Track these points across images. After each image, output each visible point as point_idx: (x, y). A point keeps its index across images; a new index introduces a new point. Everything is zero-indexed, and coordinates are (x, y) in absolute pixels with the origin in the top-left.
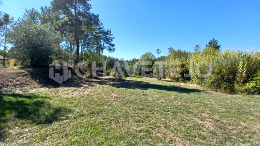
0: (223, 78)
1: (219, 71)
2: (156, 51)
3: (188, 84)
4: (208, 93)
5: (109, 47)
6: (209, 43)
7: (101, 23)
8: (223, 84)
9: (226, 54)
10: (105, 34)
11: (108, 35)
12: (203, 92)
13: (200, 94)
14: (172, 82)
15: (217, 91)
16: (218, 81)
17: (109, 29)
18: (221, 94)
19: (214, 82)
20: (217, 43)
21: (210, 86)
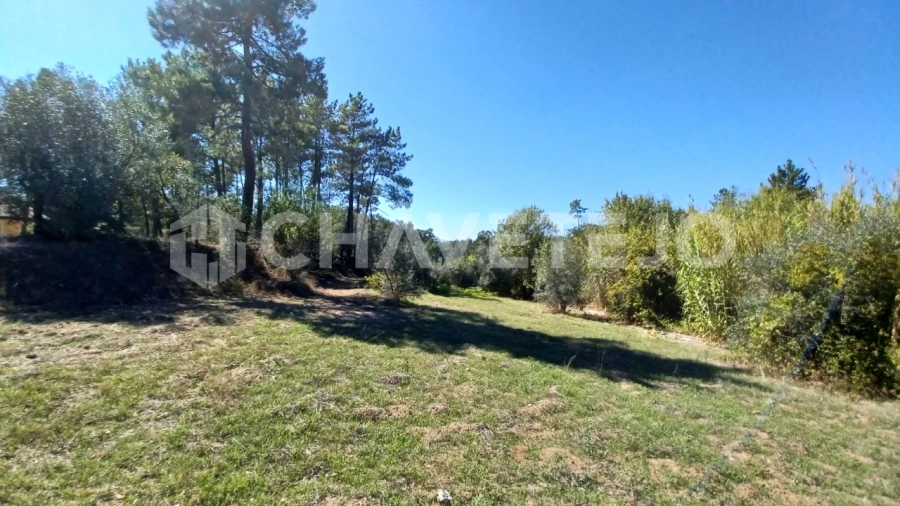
0: (835, 315)
1: (812, 282)
2: (570, 209)
3: (671, 336)
4: (757, 385)
5: (393, 188)
6: (773, 177)
7: (369, 108)
8: (833, 344)
9: (843, 204)
10: (378, 143)
11: (391, 146)
12: (724, 379)
13: (712, 391)
14: (606, 324)
15: (804, 377)
16: (807, 329)
17: (395, 128)
18: (827, 395)
19: (786, 333)
20: (804, 179)
21: (767, 352)
